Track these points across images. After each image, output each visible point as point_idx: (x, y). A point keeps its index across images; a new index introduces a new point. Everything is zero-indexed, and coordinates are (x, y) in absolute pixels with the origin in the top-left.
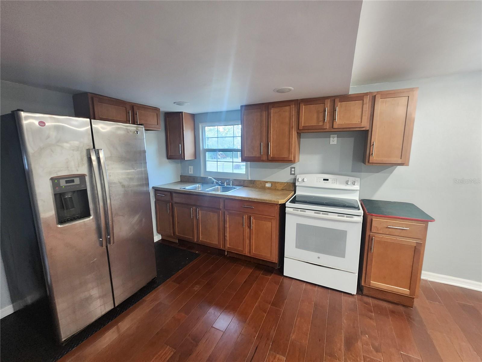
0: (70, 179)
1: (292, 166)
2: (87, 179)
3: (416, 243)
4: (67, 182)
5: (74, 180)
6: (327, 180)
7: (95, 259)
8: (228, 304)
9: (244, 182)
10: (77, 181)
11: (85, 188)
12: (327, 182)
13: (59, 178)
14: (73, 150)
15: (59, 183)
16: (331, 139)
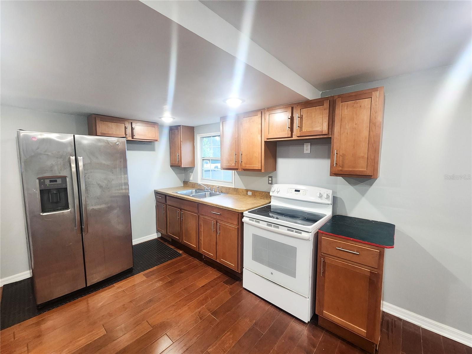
0: (53, 180)
1: (270, 175)
2: (68, 180)
3: (370, 272)
4: (51, 181)
5: (56, 180)
6: (299, 191)
7: (71, 244)
8: (173, 303)
9: (229, 190)
10: (59, 181)
11: (66, 187)
12: (298, 193)
13: (45, 178)
14: (57, 158)
15: (44, 182)
16: (305, 147)
